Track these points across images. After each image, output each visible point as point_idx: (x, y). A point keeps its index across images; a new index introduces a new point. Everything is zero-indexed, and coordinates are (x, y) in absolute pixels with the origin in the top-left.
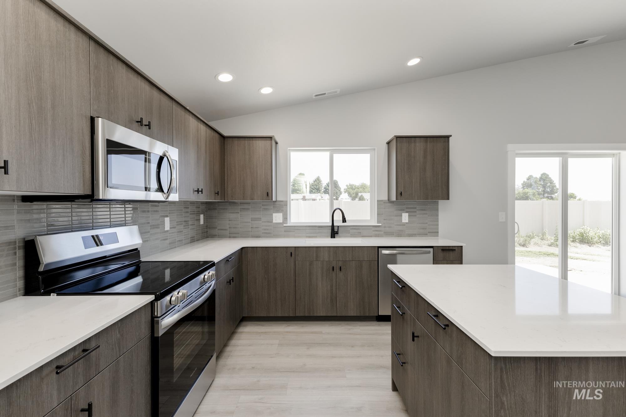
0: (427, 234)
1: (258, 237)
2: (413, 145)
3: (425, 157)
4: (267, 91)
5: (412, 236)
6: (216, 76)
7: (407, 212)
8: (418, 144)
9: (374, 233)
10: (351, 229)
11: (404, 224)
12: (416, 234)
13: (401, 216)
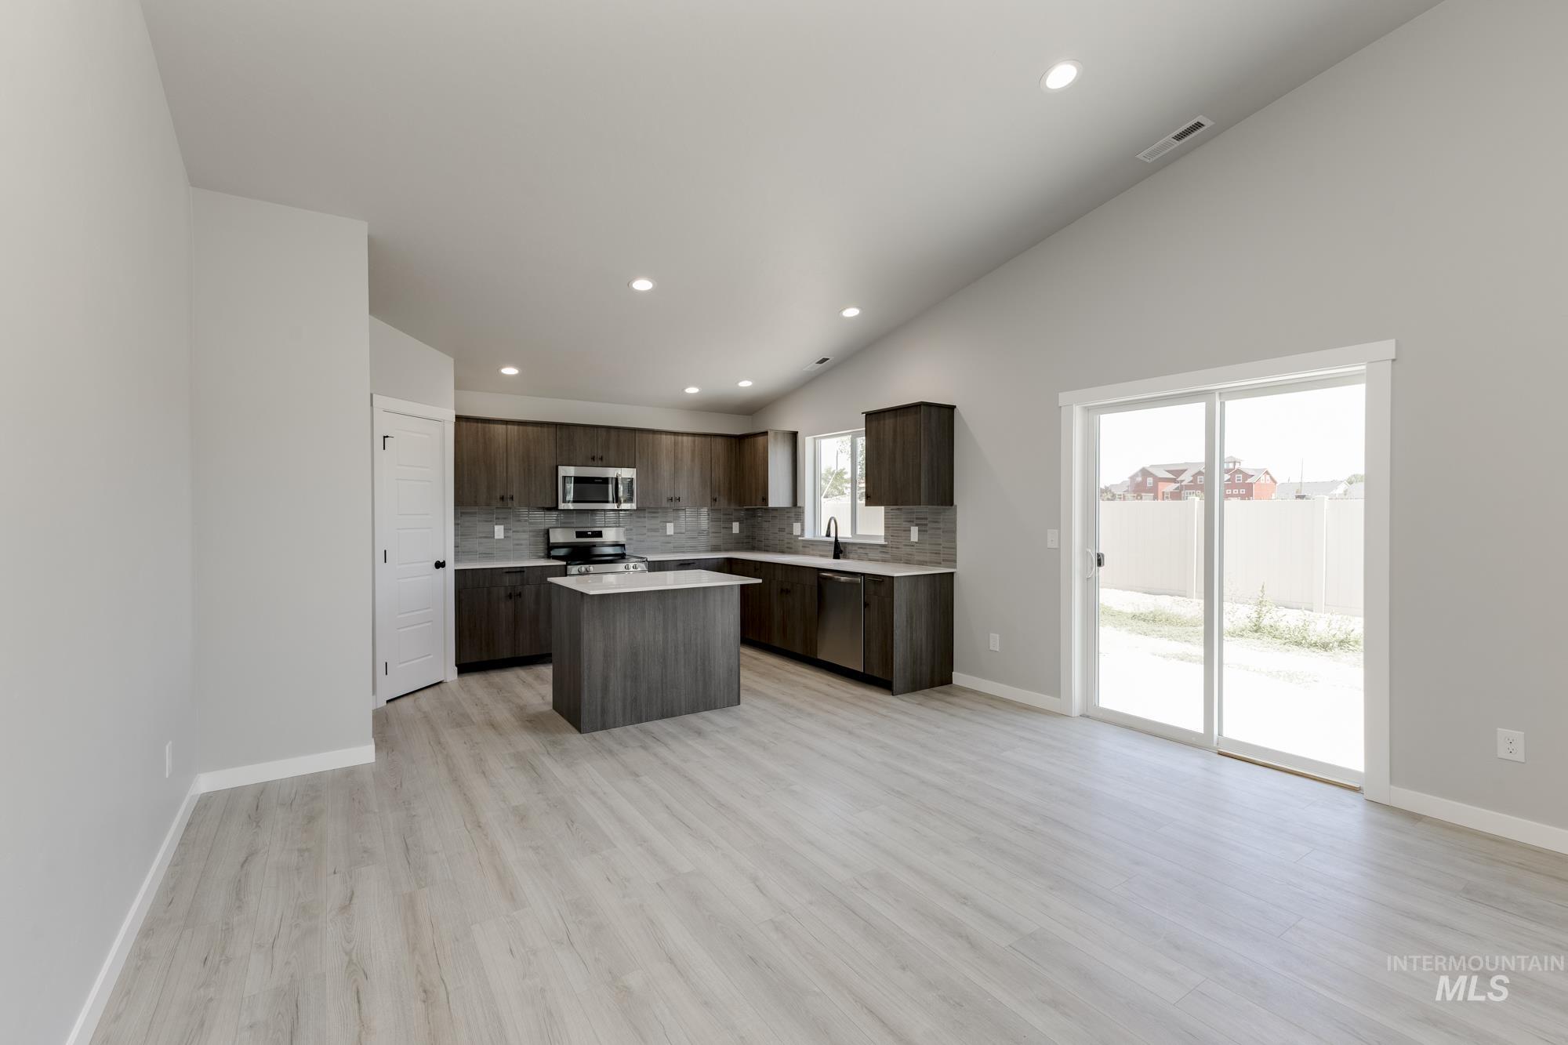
0: (940, 563)
1: (782, 552)
2: (882, 422)
3: (895, 441)
4: (745, 384)
5: (923, 565)
6: (683, 390)
7: (917, 525)
8: (887, 421)
9: (881, 555)
10: (859, 548)
11: (912, 545)
12: (926, 562)
13: (910, 531)
